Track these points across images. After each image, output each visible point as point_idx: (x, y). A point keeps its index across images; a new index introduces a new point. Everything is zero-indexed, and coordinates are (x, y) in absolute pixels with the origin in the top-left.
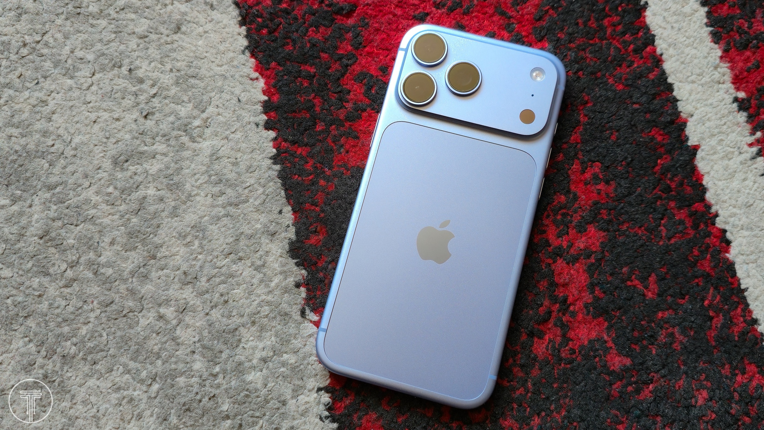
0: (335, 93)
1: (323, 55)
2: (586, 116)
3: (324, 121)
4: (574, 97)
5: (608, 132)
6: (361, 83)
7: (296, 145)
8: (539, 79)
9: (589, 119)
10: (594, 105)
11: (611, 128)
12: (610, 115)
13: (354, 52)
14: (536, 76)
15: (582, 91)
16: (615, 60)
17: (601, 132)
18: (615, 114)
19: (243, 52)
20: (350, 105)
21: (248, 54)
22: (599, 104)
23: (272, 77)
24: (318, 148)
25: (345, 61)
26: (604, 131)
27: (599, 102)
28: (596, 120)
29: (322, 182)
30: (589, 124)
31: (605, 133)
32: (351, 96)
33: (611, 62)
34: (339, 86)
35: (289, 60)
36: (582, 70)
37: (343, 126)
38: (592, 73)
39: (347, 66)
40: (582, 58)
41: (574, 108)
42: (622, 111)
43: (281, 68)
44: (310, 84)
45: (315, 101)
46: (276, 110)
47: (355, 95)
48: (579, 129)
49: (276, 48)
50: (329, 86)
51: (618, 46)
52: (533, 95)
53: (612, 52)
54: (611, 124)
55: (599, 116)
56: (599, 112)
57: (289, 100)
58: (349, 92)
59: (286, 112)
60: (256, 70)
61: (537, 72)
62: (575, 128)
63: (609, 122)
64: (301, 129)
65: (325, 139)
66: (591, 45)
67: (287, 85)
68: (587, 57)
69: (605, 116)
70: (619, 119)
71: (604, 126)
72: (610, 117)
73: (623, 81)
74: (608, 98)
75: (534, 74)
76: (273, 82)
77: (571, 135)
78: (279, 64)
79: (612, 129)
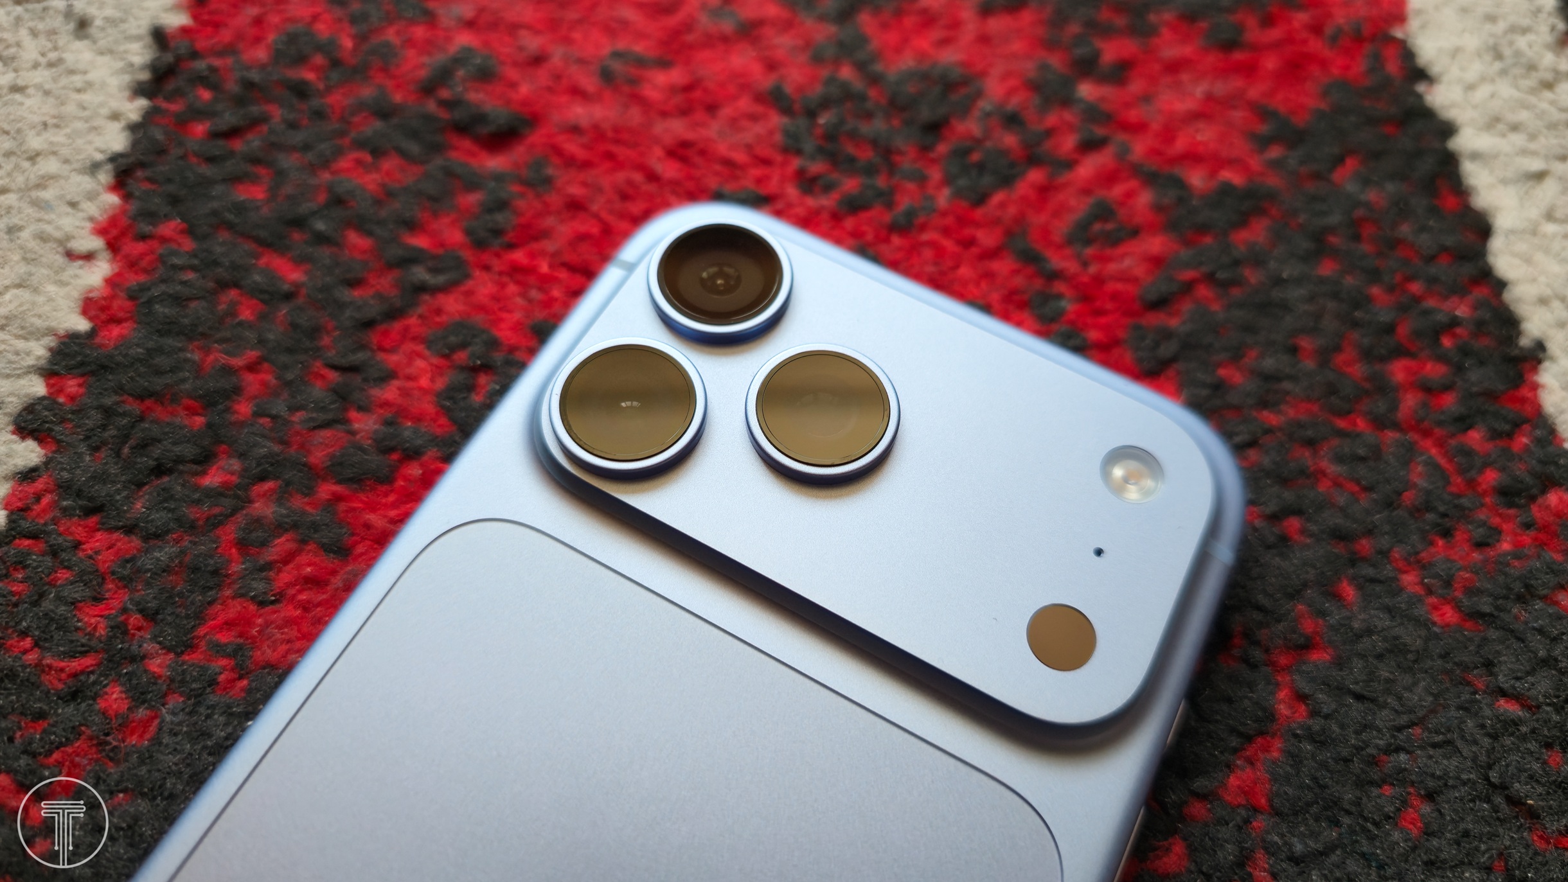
0: (335, 368)
1: (353, 238)
2: (1301, 697)
3: (242, 456)
4: (1260, 608)
5: (1388, 791)
6: (446, 357)
7: (93, 520)
8: (1132, 493)
9: (1314, 713)
10: (1340, 663)
11: (1400, 777)
12: (1404, 720)
13: (466, 255)
14: (1126, 480)
15: (1295, 594)
16: (1428, 507)
17: (1363, 783)
18: (1420, 722)
19: (94, 168)
20: (366, 425)
21: (105, 177)
22: (1358, 664)
23: (143, 263)
24: (163, 554)
25: (420, 273)
26: (1372, 783)
27: (1362, 656)
28: (1342, 726)
29: (115, 696)
30: (1312, 738)
31: (1375, 791)
32: (390, 392)
33: (1417, 511)
34: (362, 347)
35: (230, 226)
36: (1299, 512)
37: (309, 491)
38: (1339, 536)
39: (421, 288)
40: (1303, 472)
41: (1257, 654)
42: (1453, 713)
43: (189, 244)
44: (263, 317)
45: (250, 378)
46: (92, 373)
47: (405, 393)
48: (1266, 749)
49: (208, 182)
50: (326, 340)
51: (1442, 461)
52: (1099, 552)
53: (1419, 477)
54: (1403, 757)
55: (1356, 710)
56: (1359, 697)
57: (160, 350)
58: (389, 376)
59: (120, 389)
60: (101, 231)
61: (1133, 465)
62: (1249, 739)
63: (1398, 749)
64: (145, 462)
65: (215, 523)
66: (1341, 434)
67: (179, 300)
68: (1323, 473)
69: (1384, 718)
70: (1435, 746)
71: (1373, 762)
72: (1400, 729)
73: (1459, 594)
74: (1397, 649)
75: (1118, 472)
76: (134, 280)
77: (1230, 767)
78: (190, 231)
79: (1403, 782)
